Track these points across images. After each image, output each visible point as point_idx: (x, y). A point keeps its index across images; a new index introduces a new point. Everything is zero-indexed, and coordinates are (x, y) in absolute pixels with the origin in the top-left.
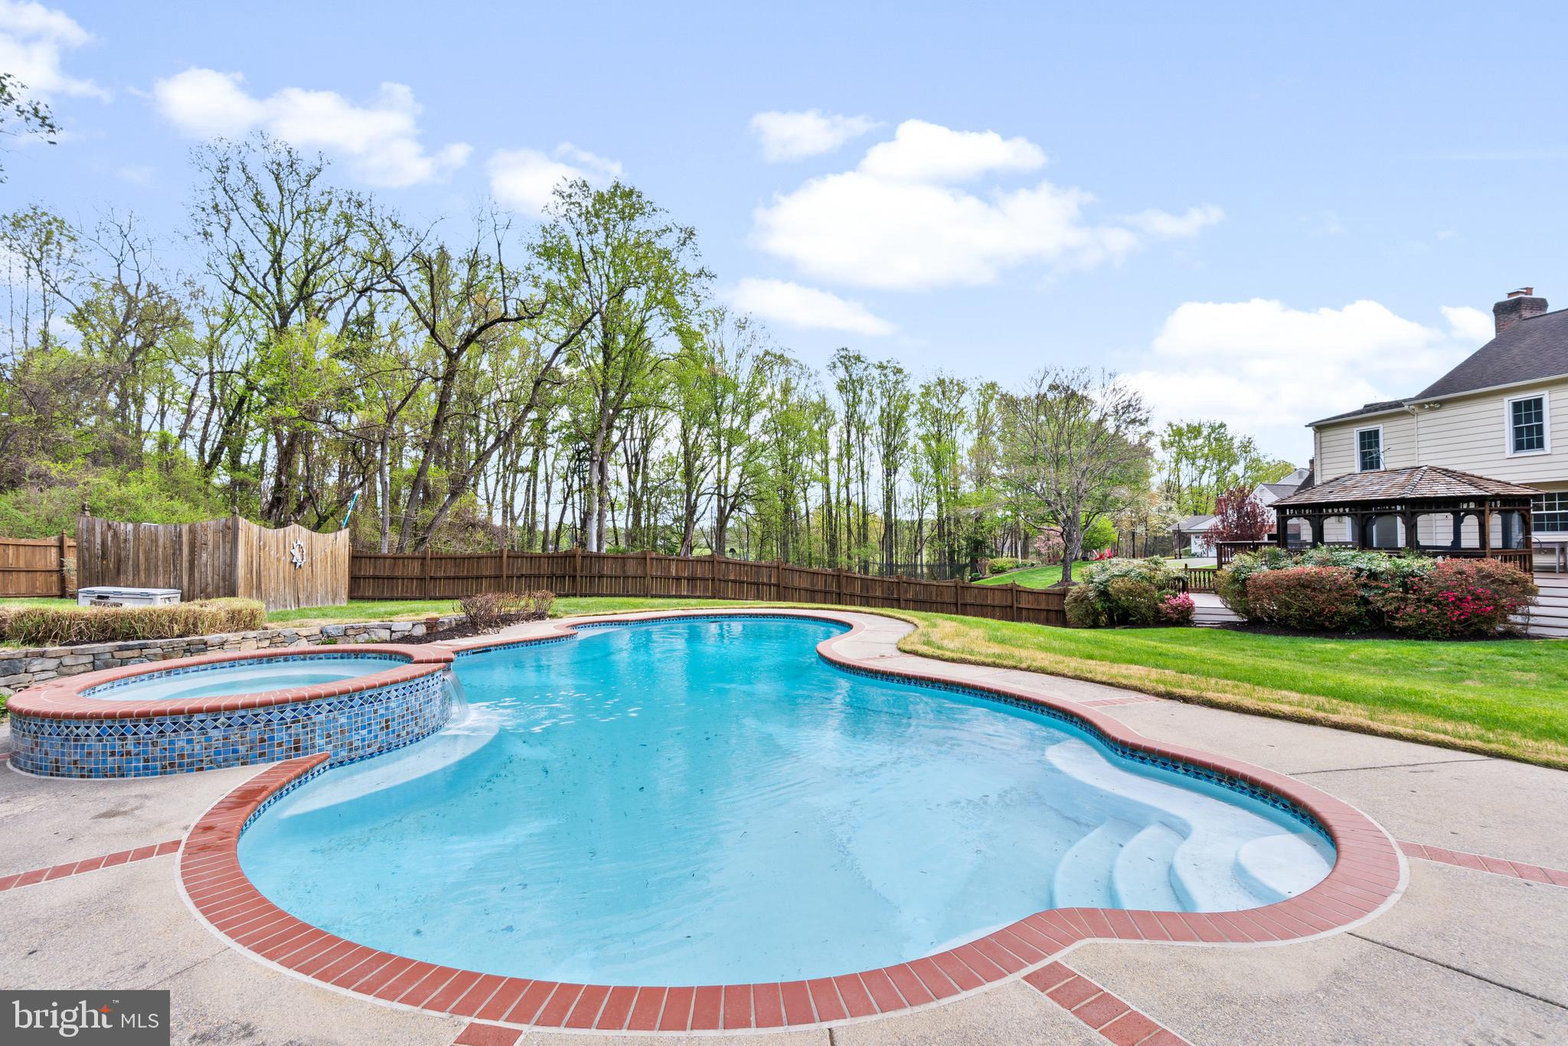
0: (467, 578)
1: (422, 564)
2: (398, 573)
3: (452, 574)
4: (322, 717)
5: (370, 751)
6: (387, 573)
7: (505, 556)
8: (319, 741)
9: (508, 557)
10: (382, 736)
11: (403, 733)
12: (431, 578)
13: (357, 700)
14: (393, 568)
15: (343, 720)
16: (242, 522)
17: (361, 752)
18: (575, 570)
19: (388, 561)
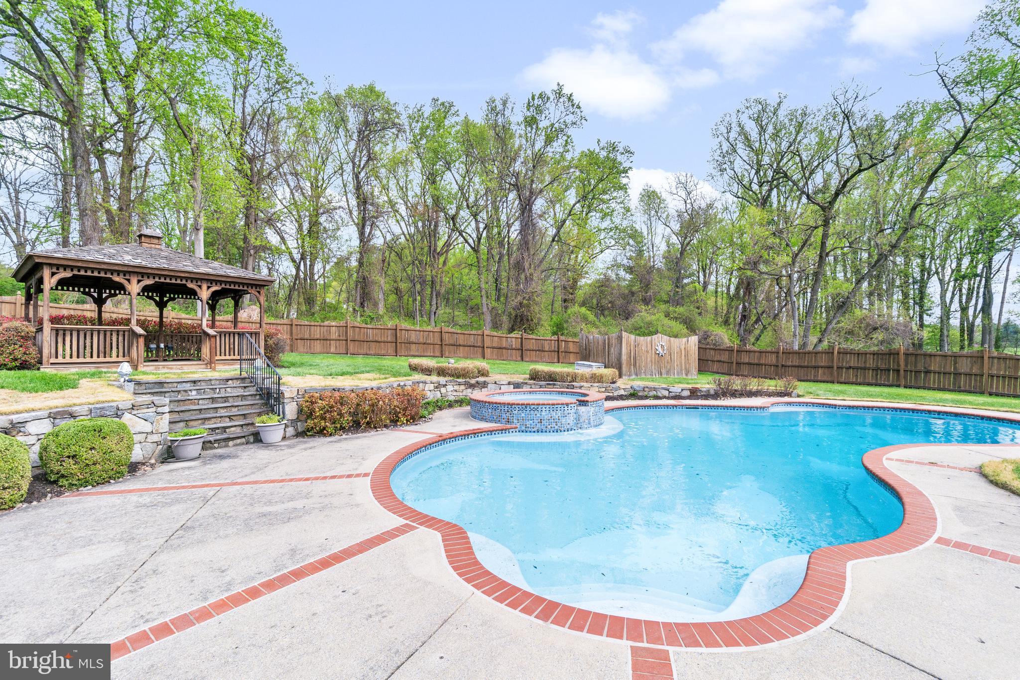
0: (807, 367)
1: (777, 357)
2: (762, 361)
3: (797, 364)
4: (516, 412)
5: (533, 430)
6: (756, 361)
7: (836, 352)
8: (515, 421)
9: (839, 353)
10: (539, 425)
11: (549, 427)
12: (783, 366)
13: (528, 409)
14: (759, 359)
15: (523, 415)
16: (624, 334)
17: (530, 429)
18: (899, 365)
19: (757, 354)
